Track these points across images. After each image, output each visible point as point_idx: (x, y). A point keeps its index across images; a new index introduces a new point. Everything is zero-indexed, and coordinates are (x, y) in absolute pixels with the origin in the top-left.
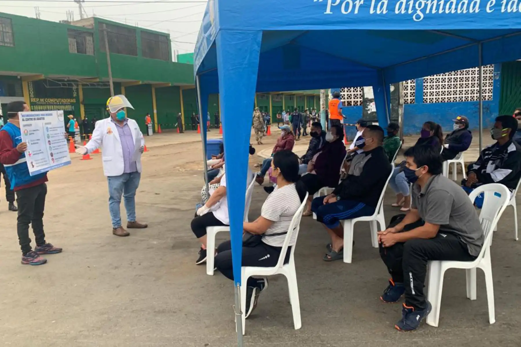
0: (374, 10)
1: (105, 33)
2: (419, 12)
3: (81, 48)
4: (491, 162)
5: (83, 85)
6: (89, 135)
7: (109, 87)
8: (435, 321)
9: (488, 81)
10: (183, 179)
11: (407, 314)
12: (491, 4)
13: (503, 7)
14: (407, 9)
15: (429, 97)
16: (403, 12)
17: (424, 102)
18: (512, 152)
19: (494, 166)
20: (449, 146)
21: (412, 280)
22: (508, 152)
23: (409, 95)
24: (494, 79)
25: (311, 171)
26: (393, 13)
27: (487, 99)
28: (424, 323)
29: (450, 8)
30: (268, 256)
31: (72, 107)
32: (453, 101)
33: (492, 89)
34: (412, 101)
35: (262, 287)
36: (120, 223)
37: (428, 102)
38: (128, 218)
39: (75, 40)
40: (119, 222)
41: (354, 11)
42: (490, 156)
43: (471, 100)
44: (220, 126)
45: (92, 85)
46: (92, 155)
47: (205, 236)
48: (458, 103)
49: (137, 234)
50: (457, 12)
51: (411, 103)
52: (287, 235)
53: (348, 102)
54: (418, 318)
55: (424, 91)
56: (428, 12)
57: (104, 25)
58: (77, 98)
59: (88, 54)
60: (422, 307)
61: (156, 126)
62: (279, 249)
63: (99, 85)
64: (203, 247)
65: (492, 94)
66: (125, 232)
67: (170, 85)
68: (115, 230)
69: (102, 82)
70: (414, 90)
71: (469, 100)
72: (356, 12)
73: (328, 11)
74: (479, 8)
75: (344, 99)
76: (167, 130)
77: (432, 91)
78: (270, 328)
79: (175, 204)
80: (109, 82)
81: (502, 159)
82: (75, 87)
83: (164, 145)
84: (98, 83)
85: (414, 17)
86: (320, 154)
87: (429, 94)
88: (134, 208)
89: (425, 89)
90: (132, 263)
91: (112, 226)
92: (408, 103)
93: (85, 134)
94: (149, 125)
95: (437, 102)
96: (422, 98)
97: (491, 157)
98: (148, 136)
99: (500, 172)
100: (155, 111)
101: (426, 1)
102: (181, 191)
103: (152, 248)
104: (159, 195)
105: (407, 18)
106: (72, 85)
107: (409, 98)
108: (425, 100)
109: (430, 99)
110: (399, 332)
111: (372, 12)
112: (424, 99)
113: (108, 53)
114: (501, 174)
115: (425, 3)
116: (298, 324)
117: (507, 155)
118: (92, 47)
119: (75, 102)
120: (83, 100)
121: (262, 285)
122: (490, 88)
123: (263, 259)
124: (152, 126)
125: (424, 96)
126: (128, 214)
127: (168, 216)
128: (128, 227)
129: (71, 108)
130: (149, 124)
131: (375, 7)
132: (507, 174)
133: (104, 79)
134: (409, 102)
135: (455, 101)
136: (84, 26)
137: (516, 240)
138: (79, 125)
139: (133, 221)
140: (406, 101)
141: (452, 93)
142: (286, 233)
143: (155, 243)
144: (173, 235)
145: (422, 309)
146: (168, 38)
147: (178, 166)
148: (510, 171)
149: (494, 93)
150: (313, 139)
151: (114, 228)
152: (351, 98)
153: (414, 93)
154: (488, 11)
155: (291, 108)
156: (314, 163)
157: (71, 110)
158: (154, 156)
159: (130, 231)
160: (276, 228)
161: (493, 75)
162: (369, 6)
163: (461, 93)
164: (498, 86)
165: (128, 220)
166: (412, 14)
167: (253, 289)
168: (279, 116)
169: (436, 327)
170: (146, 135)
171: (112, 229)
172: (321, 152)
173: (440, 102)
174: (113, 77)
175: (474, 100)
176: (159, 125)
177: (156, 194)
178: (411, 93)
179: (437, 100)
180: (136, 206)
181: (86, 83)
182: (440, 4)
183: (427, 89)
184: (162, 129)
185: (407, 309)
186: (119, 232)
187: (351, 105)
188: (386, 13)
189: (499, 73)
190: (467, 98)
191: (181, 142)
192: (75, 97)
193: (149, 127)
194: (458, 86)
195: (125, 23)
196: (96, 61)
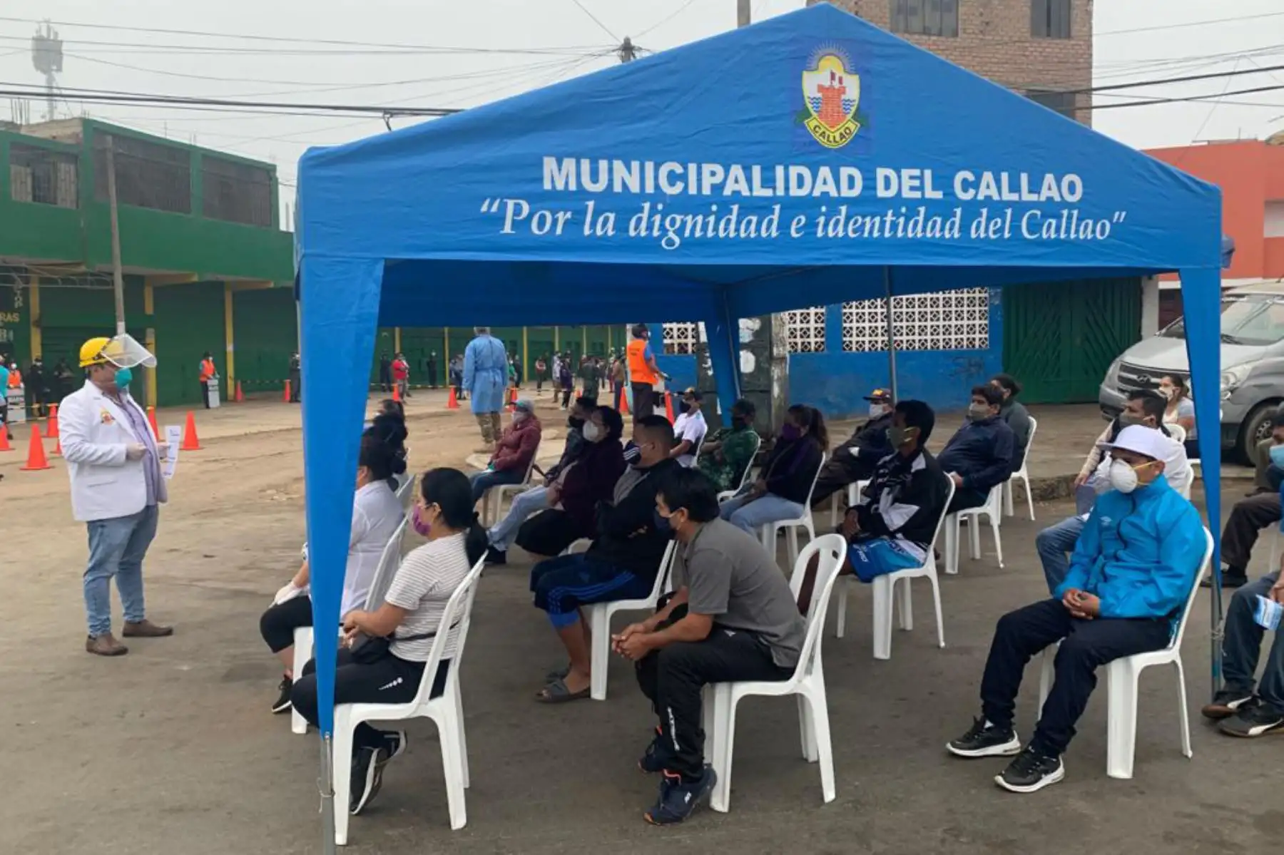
0: (590, 229)
1: (110, 156)
2: (671, 234)
3: (43, 191)
4: (886, 490)
5: (43, 281)
6: (49, 405)
7: (110, 287)
8: (723, 803)
9: (977, 309)
10: (278, 520)
11: (669, 790)
12: (798, 223)
13: (820, 228)
14: (650, 227)
15: (854, 339)
16: (643, 234)
17: (844, 349)
18: (918, 472)
19: (891, 497)
20: (860, 452)
21: (672, 722)
22: (913, 470)
23: (812, 332)
24: (991, 304)
25: (555, 503)
26: (625, 235)
27: (977, 346)
28: (706, 807)
29: (726, 230)
30: (400, 680)
31: (8, 333)
32: (907, 348)
33: (986, 325)
34: (820, 346)
35: (393, 749)
36: (108, 626)
37: (854, 349)
38: (126, 614)
39: (29, 170)
40: (107, 623)
41: (555, 231)
42: (885, 479)
43: (944, 347)
44: (393, 387)
45: (65, 281)
46: (53, 458)
47: (291, 647)
48: (917, 353)
49: (145, 651)
50: (738, 235)
51: (816, 350)
52: (436, 638)
53: (679, 344)
54: (687, 798)
55: (845, 325)
56: (687, 234)
57: (109, 138)
58: (25, 310)
59: (60, 205)
60: (697, 775)
61: (230, 383)
62: (420, 667)
63: (85, 281)
64: (289, 673)
65: (987, 336)
66: (115, 646)
67: (272, 285)
68: (91, 640)
69: (92, 275)
70: (822, 322)
71: (941, 348)
72: (559, 231)
73: (507, 229)
74: (778, 229)
75: (671, 337)
76: (257, 395)
77: (861, 325)
78: (401, 830)
79: (246, 580)
80: (111, 274)
81: (903, 483)
82: (20, 285)
83: (246, 434)
84: (82, 277)
85: (663, 243)
86: (573, 467)
87: (854, 332)
88: (139, 588)
89: (845, 322)
90: (124, 713)
91: (88, 632)
92: (809, 351)
93: (37, 402)
94: (210, 383)
95: (873, 349)
96: (842, 339)
97: (888, 481)
98: (207, 410)
99: (898, 511)
100: (230, 348)
101: (682, 217)
102: (266, 549)
103: (177, 679)
104: (213, 559)
105: (650, 244)
106: (12, 281)
107: (812, 340)
108: (847, 346)
109: (857, 342)
110: (651, 826)
111: (587, 231)
112: (844, 342)
113: (114, 205)
114: (901, 514)
115: (682, 220)
116: (458, 819)
117: (909, 478)
118: (73, 188)
119: (17, 320)
120: (41, 315)
121: (393, 744)
122: (984, 322)
123: (387, 686)
124: (220, 385)
125: (845, 336)
126: (127, 605)
127: (227, 606)
128: (126, 634)
129: (5, 336)
130: (209, 378)
131: (593, 224)
132: (913, 513)
133: (100, 267)
134: (813, 348)
135: (911, 348)
136: (54, 137)
137: (939, 647)
138: (24, 380)
139: (137, 619)
140: (806, 347)
141: (904, 331)
142: (433, 635)
143: (185, 668)
144: (232, 651)
145: (698, 780)
146: (272, 174)
147: (270, 487)
148: (915, 508)
149: (991, 332)
150: (573, 431)
151: (90, 637)
152: (686, 337)
153: (822, 328)
154: (794, 234)
155: (573, 347)
156: (560, 487)
157: (5, 340)
158: (215, 461)
159: (127, 642)
160: (417, 624)
161: (987, 295)
162: (583, 223)
163: (923, 330)
164: (999, 319)
165: (126, 618)
166: (659, 238)
167: (372, 752)
168: (540, 366)
169: (724, 813)
170: (203, 405)
171: (85, 639)
172: (575, 463)
173: (879, 349)
174: (123, 263)
175: (950, 347)
176: (239, 382)
177: (206, 556)
178: (816, 329)
179: (873, 346)
180: (145, 586)
181: (48, 276)
182: (709, 222)
183: (851, 322)
184: (244, 391)
185: (670, 778)
186: (102, 645)
187: (686, 352)
188: (613, 236)
189: (999, 290)
190: (935, 342)
191: (290, 427)
192: (19, 308)
193: (210, 388)
194: (917, 316)
195: (162, 136)
196: (82, 224)
